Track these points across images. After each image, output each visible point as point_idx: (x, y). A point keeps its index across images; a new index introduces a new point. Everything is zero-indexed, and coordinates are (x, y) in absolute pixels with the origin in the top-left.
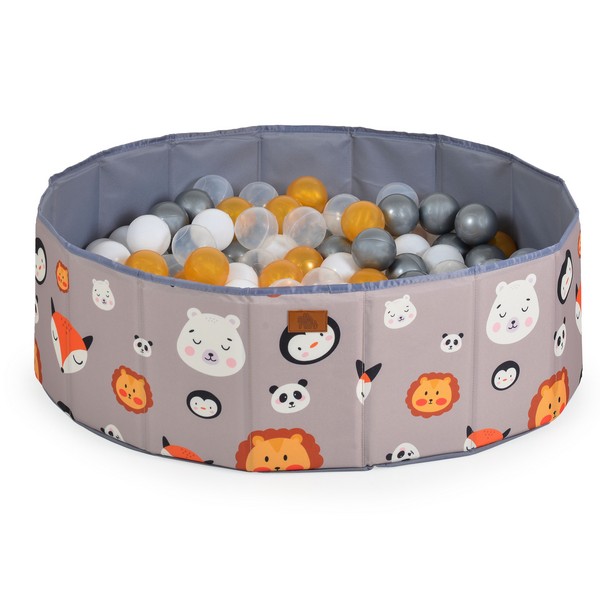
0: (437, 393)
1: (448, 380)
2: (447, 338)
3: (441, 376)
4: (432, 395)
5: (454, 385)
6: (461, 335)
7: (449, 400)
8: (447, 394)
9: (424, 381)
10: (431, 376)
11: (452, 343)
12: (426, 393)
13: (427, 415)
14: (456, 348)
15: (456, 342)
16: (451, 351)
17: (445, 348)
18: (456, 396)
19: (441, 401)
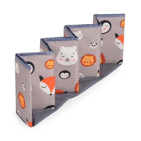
0: (90, 60)
1: (93, 57)
2: (92, 44)
3: (91, 55)
4: (88, 60)
5: (95, 58)
6: (96, 44)
7: (93, 62)
8: (92, 60)
9: (86, 56)
10: (88, 55)
11: (94, 46)
12: (86, 60)
13: (86, 66)
14: (95, 47)
15: (95, 46)
16: (93, 48)
17: (92, 47)
18: (95, 61)
19: (91, 62)
